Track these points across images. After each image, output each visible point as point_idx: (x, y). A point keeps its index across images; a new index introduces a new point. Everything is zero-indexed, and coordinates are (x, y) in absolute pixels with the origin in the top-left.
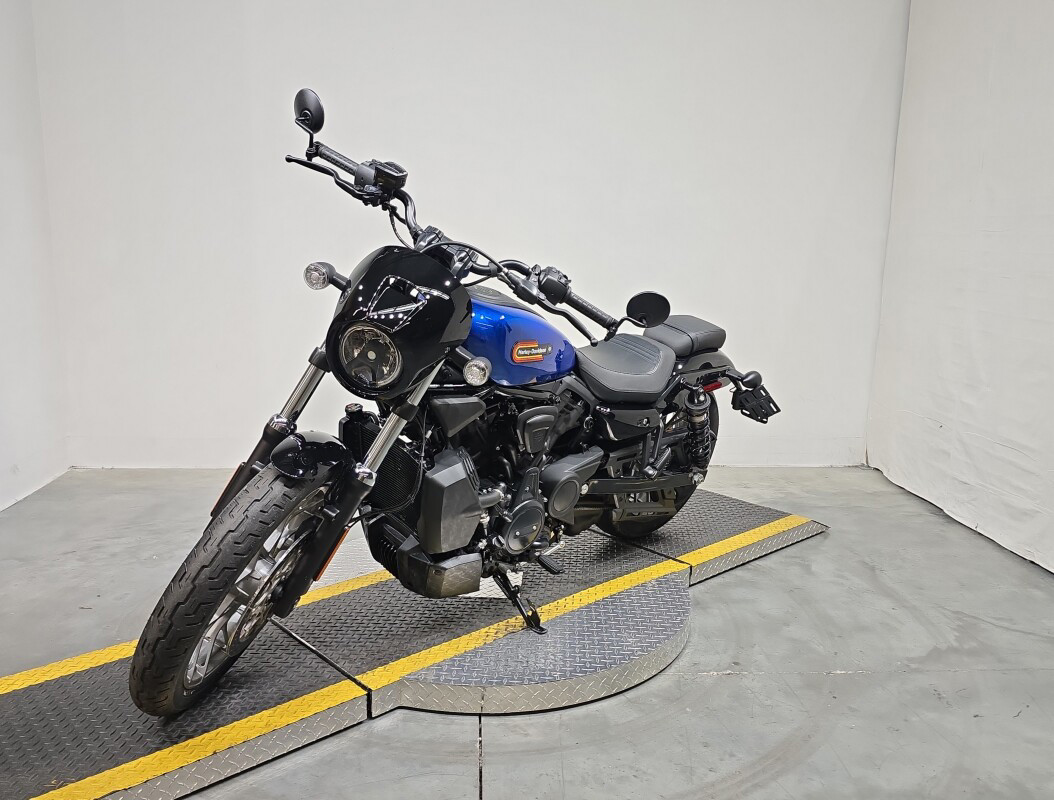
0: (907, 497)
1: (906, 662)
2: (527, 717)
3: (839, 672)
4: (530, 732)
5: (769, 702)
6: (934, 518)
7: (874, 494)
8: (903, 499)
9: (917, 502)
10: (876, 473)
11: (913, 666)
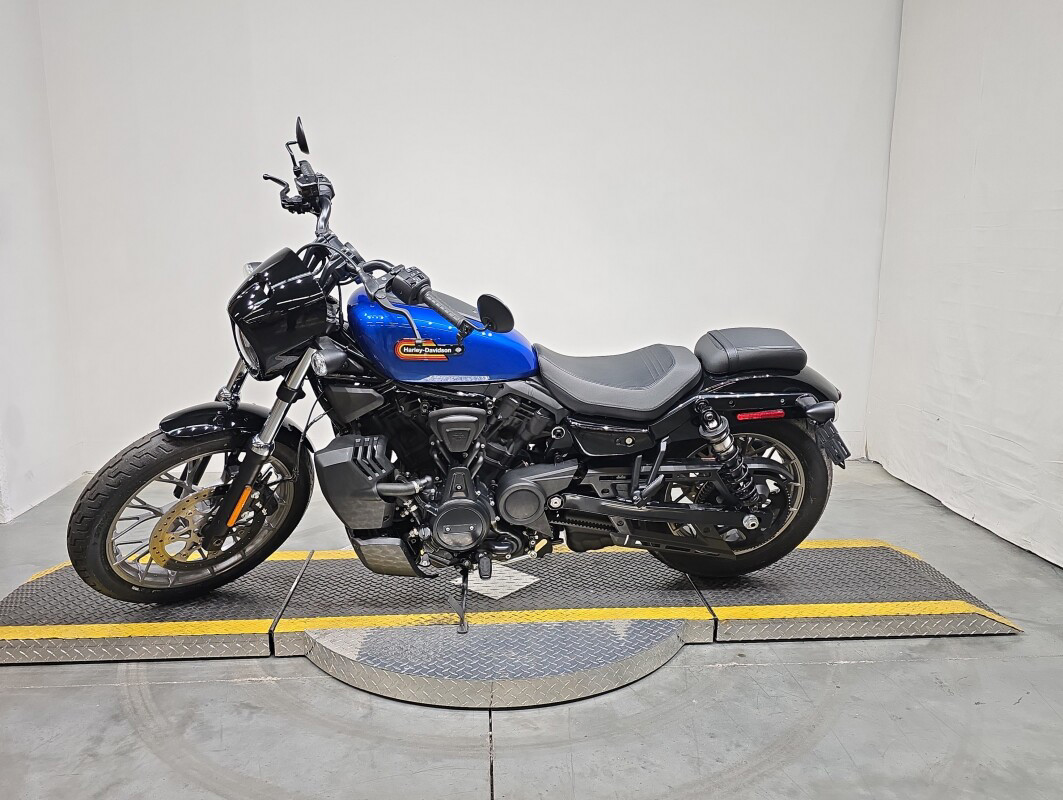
0: (907, 490)
1: (908, 652)
2: (536, 710)
3: (842, 662)
4: (539, 725)
5: (773, 693)
6: (933, 510)
7: (874, 486)
8: (902, 492)
9: (917, 494)
10: (876, 466)
11: (915, 655)
